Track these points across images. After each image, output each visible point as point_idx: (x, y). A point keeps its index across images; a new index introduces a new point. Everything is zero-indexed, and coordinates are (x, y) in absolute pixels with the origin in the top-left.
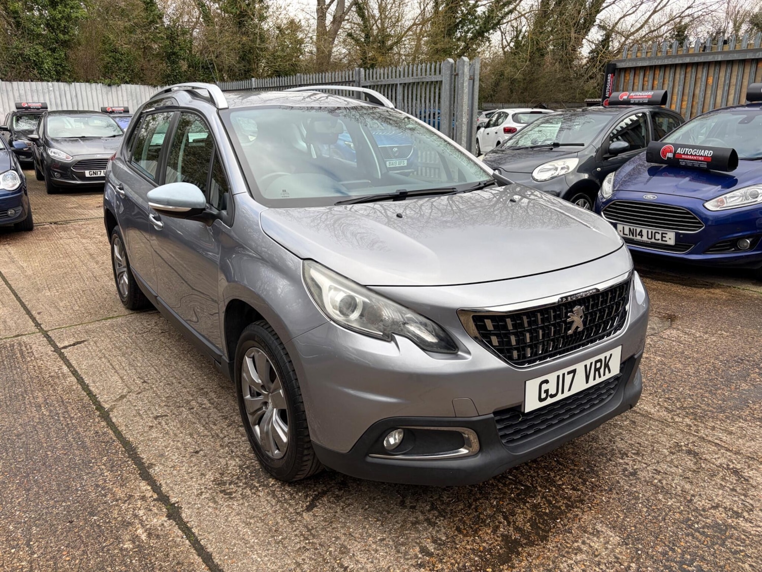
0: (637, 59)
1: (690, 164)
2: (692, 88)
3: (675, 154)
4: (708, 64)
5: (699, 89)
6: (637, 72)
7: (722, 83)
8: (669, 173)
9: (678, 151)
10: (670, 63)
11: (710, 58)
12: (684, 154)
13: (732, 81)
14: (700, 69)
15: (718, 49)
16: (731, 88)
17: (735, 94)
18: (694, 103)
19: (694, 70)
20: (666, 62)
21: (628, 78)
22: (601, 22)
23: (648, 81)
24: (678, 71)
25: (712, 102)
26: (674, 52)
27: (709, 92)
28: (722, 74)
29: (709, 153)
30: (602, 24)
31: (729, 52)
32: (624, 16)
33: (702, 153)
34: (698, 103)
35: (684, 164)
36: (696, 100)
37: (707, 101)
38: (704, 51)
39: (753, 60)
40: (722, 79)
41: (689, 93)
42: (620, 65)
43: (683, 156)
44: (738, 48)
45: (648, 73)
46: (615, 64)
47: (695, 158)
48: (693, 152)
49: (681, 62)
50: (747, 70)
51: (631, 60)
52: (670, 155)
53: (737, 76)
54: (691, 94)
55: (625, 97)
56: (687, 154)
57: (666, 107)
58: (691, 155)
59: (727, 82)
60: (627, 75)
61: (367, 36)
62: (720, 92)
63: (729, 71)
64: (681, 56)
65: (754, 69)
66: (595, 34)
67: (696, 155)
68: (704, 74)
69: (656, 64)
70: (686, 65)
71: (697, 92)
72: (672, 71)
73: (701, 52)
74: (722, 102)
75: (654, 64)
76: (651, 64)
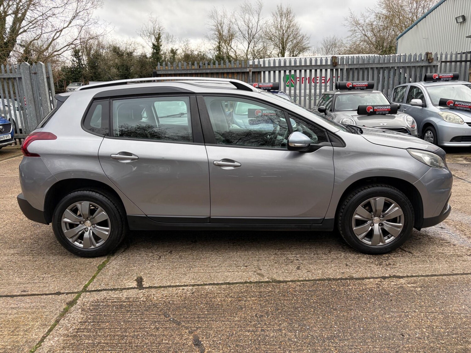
30: (22, 44)
31: (211, 69)
32: (34, 40)
73: (198, 68)
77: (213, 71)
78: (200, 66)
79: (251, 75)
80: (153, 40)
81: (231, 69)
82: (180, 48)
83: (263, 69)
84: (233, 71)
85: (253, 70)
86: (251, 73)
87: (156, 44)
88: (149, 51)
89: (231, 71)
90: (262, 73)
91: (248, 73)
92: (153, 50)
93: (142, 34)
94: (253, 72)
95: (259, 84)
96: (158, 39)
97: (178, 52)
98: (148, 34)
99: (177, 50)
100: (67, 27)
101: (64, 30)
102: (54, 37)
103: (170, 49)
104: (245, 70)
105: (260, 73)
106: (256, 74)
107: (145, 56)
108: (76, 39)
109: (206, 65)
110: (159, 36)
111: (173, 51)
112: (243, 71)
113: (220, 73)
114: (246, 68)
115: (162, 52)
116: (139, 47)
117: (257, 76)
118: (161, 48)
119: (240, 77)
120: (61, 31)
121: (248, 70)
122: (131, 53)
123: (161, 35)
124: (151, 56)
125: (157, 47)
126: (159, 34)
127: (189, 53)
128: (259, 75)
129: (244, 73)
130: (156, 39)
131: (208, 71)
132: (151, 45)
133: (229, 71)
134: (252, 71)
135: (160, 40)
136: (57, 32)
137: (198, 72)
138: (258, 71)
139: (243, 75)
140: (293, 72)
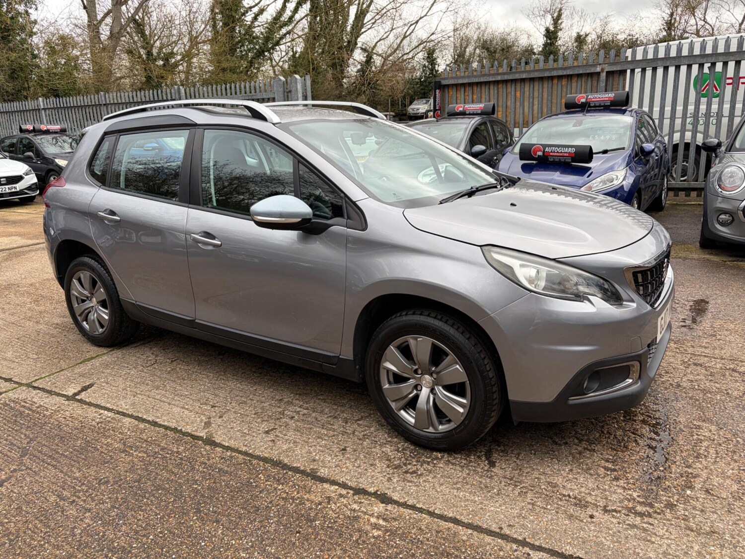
0: (457, 78)
1: (557, 159)
2: (505, 101)
3: (544, 152)
4: (514, 81)
5: (510, 101)
6: (459, 88)
7: (528, 96)
8: (540, 168)
9: (547, 150)
10: (486, 80)
11: (517, 76)
12: (552, 152)
13: (535, 94)
14: (509, 85)
15: (521, 69)
16: (535, 100)
17: (538, 105)
18: (508, 113)
19: (504, 86)
20: (482, 80)
21: (451, 93)
22: (362, 45)
23: (468, 96)
24: (492, 87)
25: (521, 112)
26: (487, 71)
27: (518, 104)
28: (527, 89)
29: (573, 150)
30: (364, 47)
31: (530, 71)
32: (380, 40)
33: (566, 150)
34: (510, 113)
35: (552, 160)
36: (509, 110)
37: (518, 111)
38: (510, 70)
39: (549, 77)
40: (527, 93)
41: (503, 105)
42: (444, 82)
43: (551, 154)
44: (537, 68)
45: (467, 89)
46: (440, 82)
47: (561, 154)
48: (559, 150)
49: (494, 79)
50: (545, 85)
51: (452, 78)
52: (540, 153)
53: (539, 90)
54: (505, 106)
55: (461, 109)
56: (554, 152)
57: (495, 116)
58: (558, 152)
59: (531, 95)
60: (450, 91)
61: (149, 54)
62: (526, 104)
63: (532, 86)
64: (494, 75)
65: (550, 85)
66: (358, 56)
67: (561, 152)
68: (513, 89)
69: (474, 81)
70: (497, 83)
71: (509, 103)
72: (487, 87)
73: (509, 71)
74: (529, 111)
75: (472, 81)
76: (470, 82)
77: (532, 75)
78: (511, 67)
79: (605, 78)
80: (548, 22)
81: (565, 69)
82: (594, 32)
83: (628, 66)
84: (568, 73)
85: (608, 68)
86: (603, 75)
87: (552, 28)
88: (538, 41)
89: (565, 73)
90: (629, 71)
91: (598, 74)
92: (545, 39)
93: (531, 14)
94: (607, 72)
95: (587, 96)
96: (556, 21)
97: (589, 39)
98: (542, 13)
99: (587, 35)
100: (426, 15)
101: (421, 20)
102: (406, 33)
103: (574, 35)
104: (592, 70)
105: (624, 72)
106: (616, 76)
107: (532, 50)
108: (433, 34)
109: (523, 64)
110: (559, 14)
111: (580, 38)
112: (588, 72)
113: (545, 77)
114: (594, 65)
115: (560, 42)
116: (522, 37)
117: (616, 78)
118: (560, 34)
119: (583, 84)
120: (417, 22)
121: (598, 69)
122: (510, 47)
123: (562, 12)
124: (540, 49)
125: (551, 35)
126: (560, 10)
127: (609, 38)
128: (621, 78)
129: (591, 75)
130: (554, 20)
131: (524, 76)
132: (543, 31)
133: (561, 73)
134: (605, 71)
135: (560, 21)
136: (411, 25)
137: (506, 77)
138: (619, 69)
139: (589, 79)
140: (719, 67)
